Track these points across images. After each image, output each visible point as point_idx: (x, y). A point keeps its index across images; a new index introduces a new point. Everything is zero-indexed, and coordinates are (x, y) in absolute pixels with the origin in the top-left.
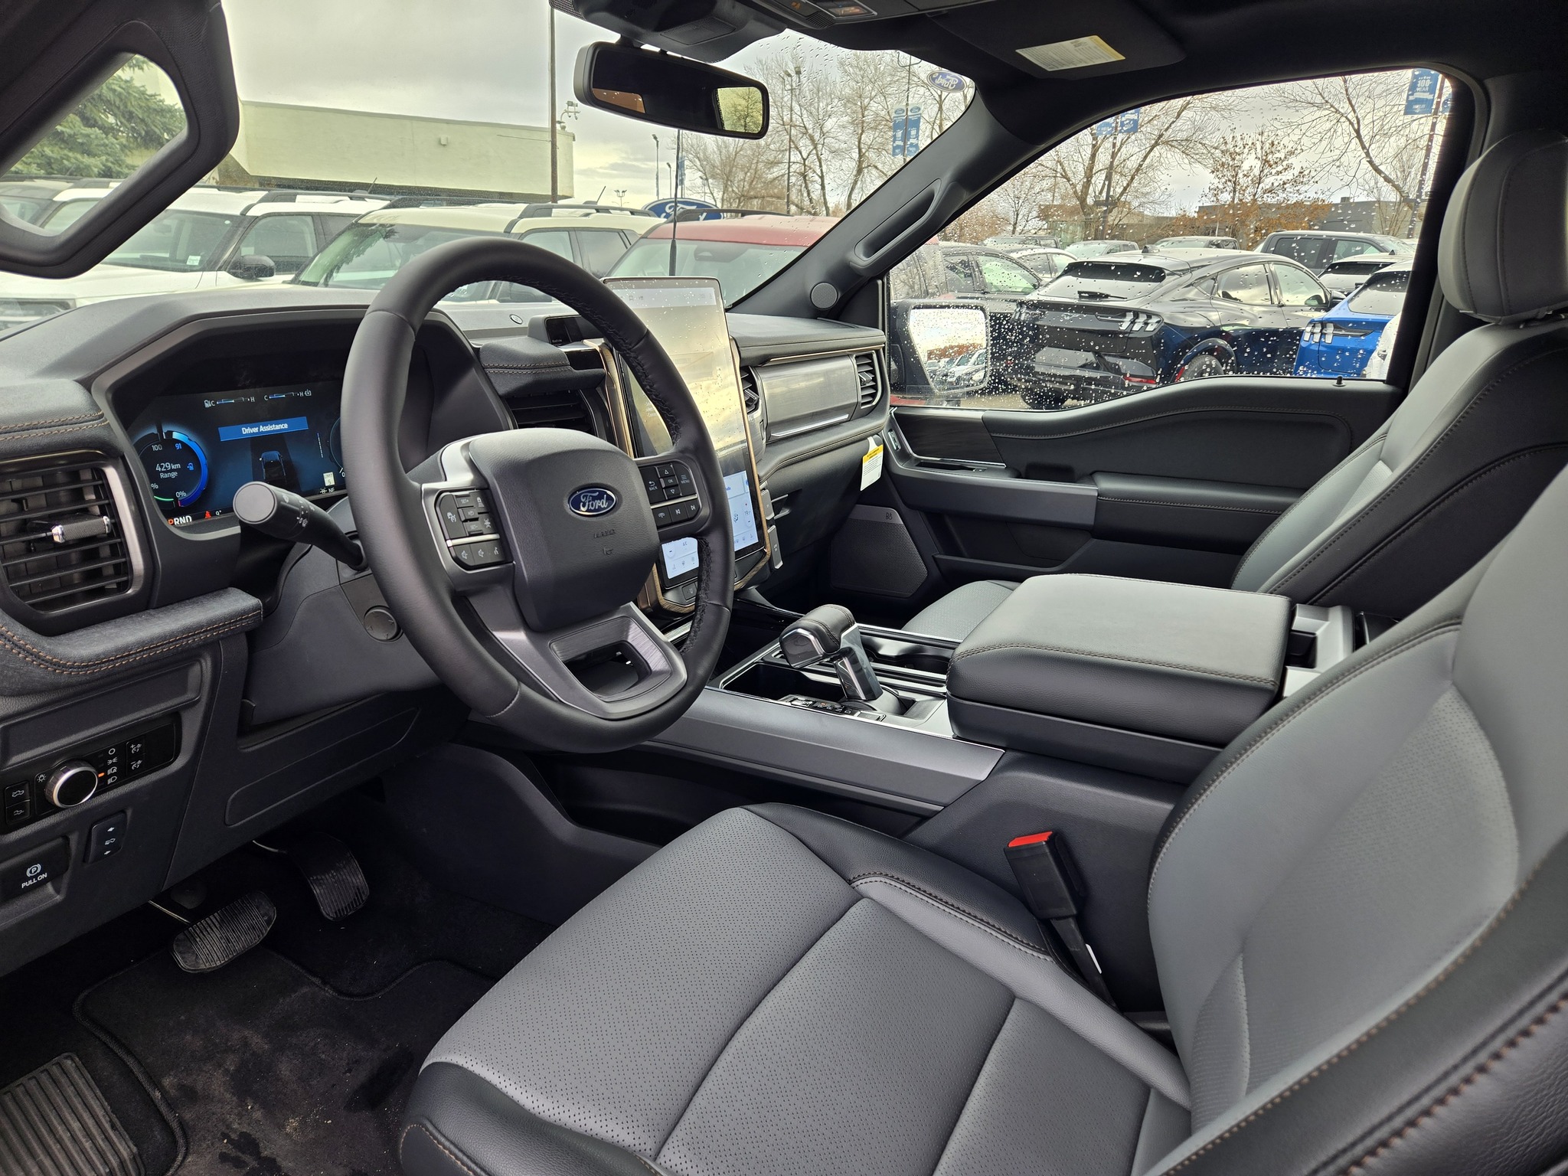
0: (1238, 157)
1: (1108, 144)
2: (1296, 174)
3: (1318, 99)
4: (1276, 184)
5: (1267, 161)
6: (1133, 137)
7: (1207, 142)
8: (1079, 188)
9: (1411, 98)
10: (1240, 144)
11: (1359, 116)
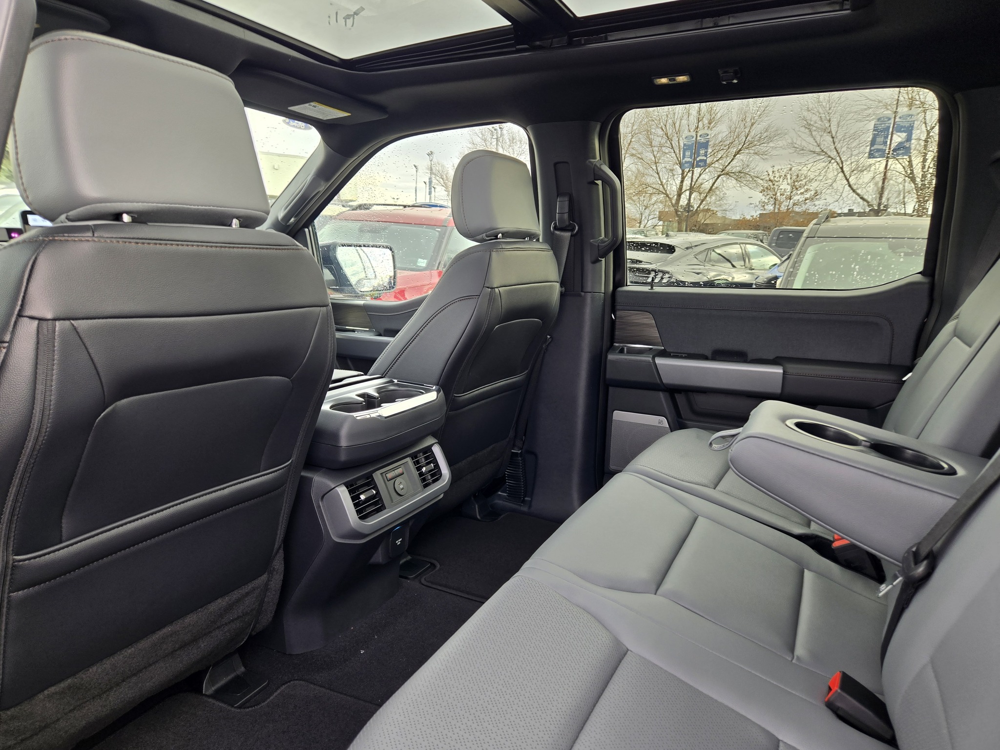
0: (776, 184)
3: (818, 149)
5: (794, 186)
6: (707, 171)
8: (674, 201)
9: (872, 148)
10: (777, 175)
11: (843, 159)
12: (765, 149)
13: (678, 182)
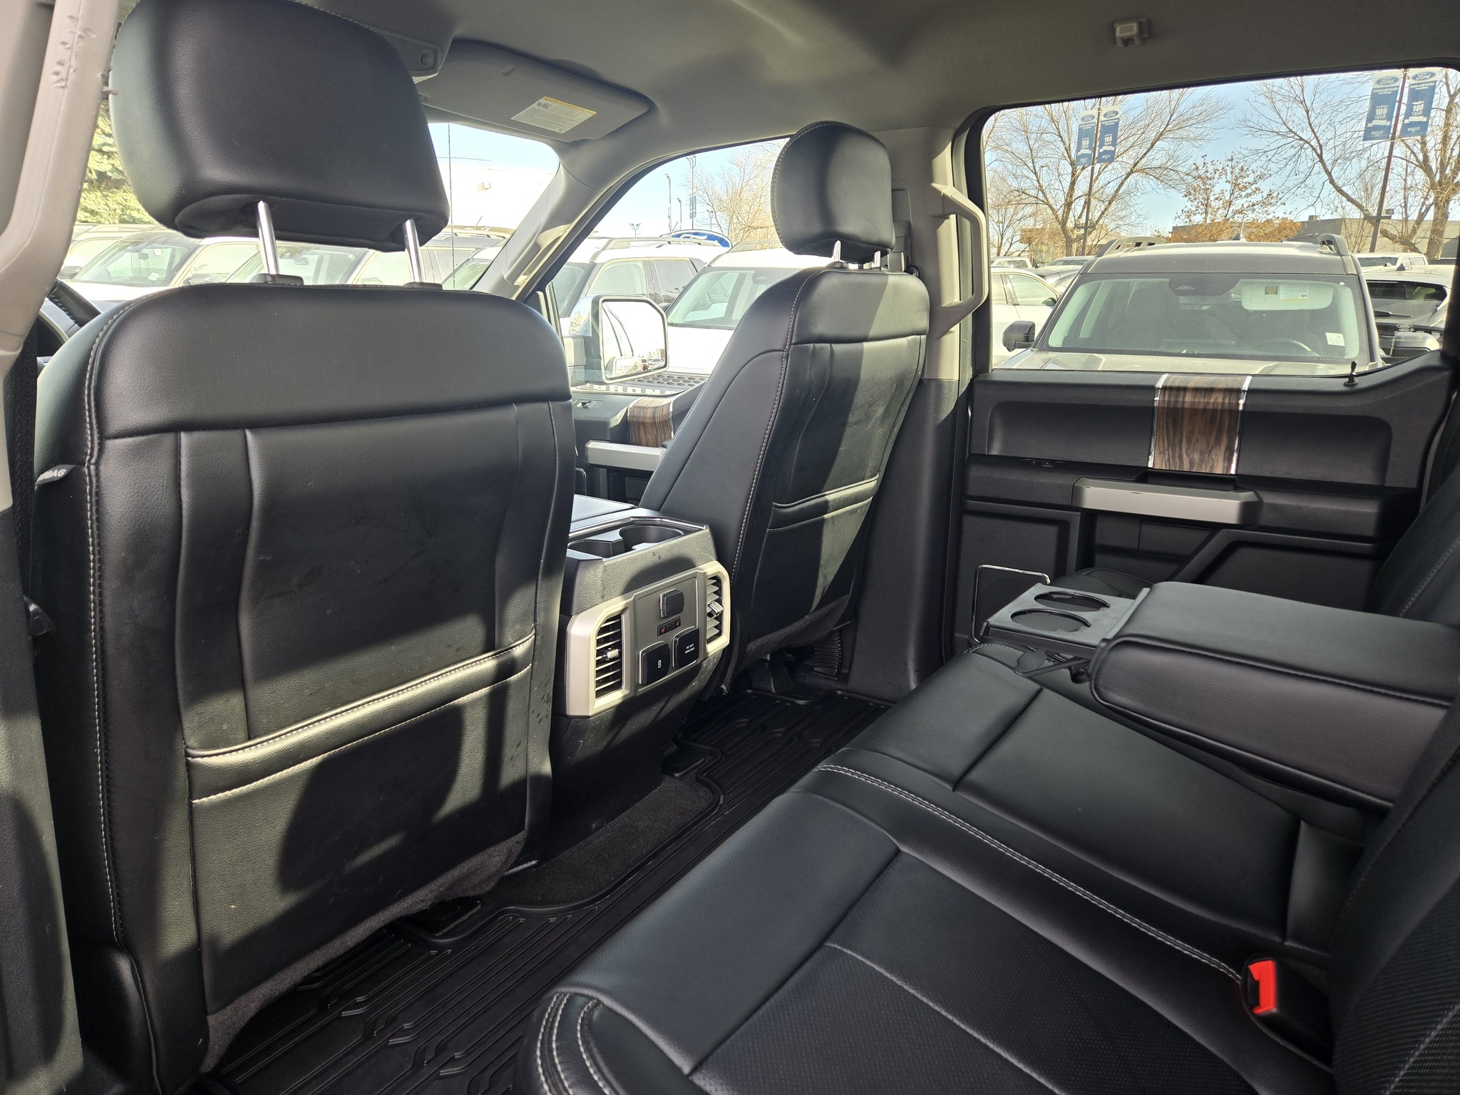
0: (1208, 182)
1: (1087, 172)
2: (1265, 196)
3: (1283, 129)
4: (1245, 206)
5: (1236, 185)
6: (1110, 167)
7: (1179, 169)
8: (1060, 213)
9: (1370, 125)
10: (1211, 169)
11: (1321, 142)
12: (1199, 131)
13: (1067, 184)
